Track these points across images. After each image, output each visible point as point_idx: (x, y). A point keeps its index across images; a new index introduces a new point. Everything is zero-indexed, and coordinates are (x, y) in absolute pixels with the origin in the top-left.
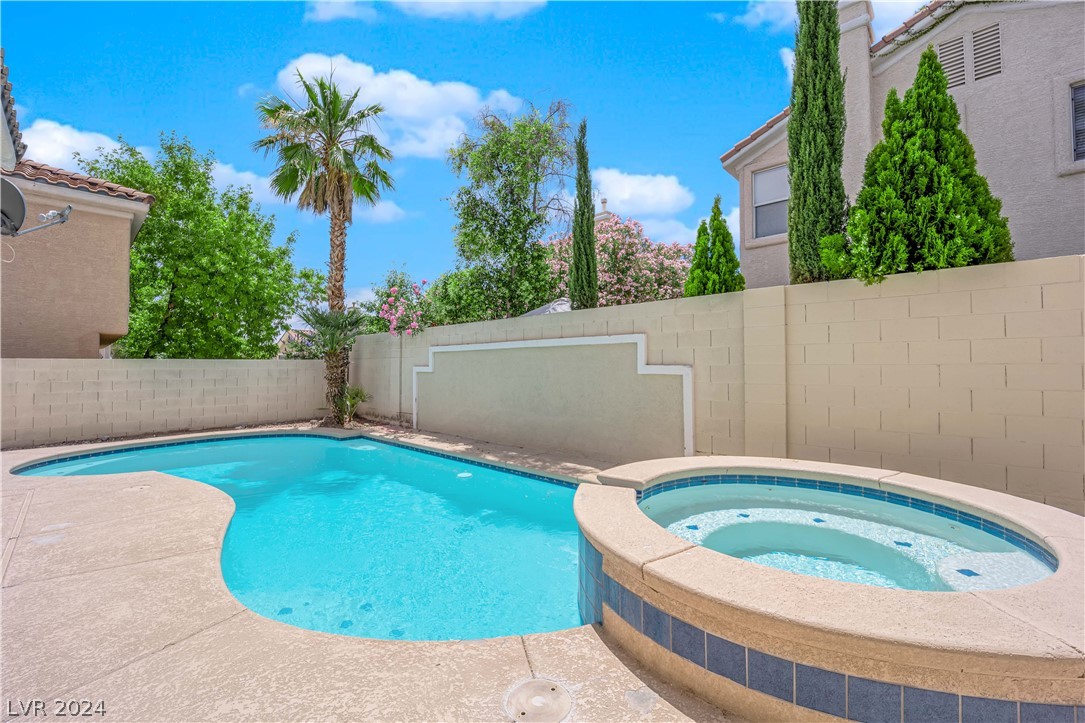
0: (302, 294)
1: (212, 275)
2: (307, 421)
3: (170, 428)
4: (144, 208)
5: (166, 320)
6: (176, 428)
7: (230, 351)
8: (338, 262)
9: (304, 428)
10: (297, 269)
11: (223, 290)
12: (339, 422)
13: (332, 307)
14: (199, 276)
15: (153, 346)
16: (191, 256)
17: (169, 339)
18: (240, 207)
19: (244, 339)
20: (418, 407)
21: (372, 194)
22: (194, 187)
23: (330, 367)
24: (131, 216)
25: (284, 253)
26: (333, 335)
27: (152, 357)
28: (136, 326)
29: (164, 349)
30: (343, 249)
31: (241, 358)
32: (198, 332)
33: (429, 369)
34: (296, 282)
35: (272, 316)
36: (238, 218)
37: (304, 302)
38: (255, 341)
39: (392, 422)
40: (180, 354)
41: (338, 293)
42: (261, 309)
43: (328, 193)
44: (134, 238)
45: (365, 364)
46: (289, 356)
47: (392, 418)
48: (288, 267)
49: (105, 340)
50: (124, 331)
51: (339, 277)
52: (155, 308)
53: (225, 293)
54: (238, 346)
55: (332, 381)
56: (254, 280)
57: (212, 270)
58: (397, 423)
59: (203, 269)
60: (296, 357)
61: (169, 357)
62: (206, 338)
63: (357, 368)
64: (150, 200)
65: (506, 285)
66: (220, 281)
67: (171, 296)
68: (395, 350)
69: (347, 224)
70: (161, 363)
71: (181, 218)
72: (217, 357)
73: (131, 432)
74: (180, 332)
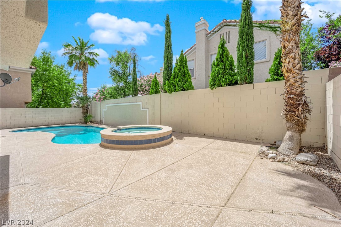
0: (78, 90)
1: (53, 86)
2: (78, 123)
3: (43, 124)
4: (35, 70)
5: (41, 98)
6: (45, 124)
7: (59, 106)
8: (85, 83)
9: (77, 124)
10: (77, 84)
11: (56, 90)
12: (86, 123)
13: (84, 95)
14: (49, 87)
15: (38, 105)
16: (47, 82)
17: (42, 103)
18: (61, 69)
19: (63, 103)
20: (104, 119)
21: (94, 65)
22: (49, 63)
23: (83, 110)
24: (31, 73)
25: (73, 79)
26: (83, 102)
27: (38, 108)
28: (33, 99)
29: (41, 105)
30: (86, 80)
31: (62, 108)
32: (50, 101)
33: (106, 110)
34: (76, 87)
35: (70, 96)
36: (60, 71)
37: (79, 92)
38: (66, 103)
39: (99, 123)
40: (46, 107)
41: (85, 91)
42: (67, 95)
43: (81, 67)
44: (32, 76)
45: (93, 109)
46: (75, 107)
47: (99, 122)
48: (74, 83)
49: (26, 103)
50: (31, 101)
51: (85, 87)
52: (38, 95)
53: (57, 91)
54: (61, 104)
55: (83, 113)
56: (65, 87)
57: (53, 85)
58: (100, 123)
59: (51, 85)
60: (77, 107)
61: (43, 107)
62: (52, 102)
63: (91, 110)
64: (36, 68)
65: (123, 90)
66: (56, 88)
67: (43, 91)
68: (99, 105)
69: (87, 74)
70: (41, 109)
71: (44, 71)
72: (56, 107)
73: (33, 125)
74: (45, 101)
